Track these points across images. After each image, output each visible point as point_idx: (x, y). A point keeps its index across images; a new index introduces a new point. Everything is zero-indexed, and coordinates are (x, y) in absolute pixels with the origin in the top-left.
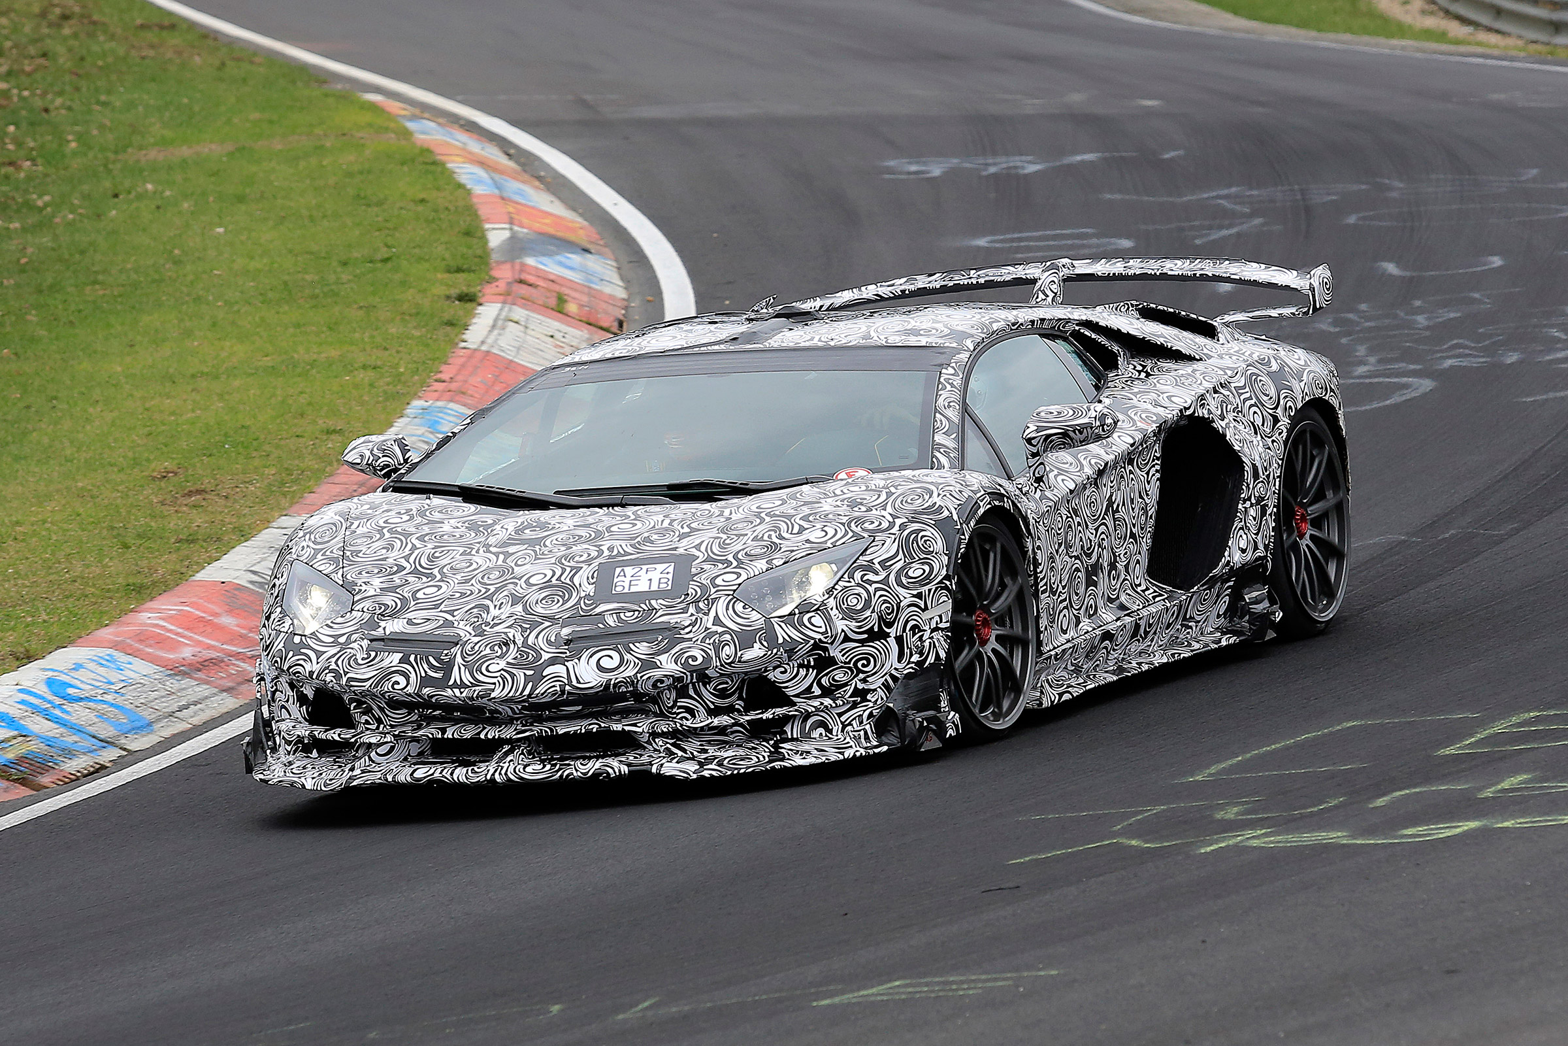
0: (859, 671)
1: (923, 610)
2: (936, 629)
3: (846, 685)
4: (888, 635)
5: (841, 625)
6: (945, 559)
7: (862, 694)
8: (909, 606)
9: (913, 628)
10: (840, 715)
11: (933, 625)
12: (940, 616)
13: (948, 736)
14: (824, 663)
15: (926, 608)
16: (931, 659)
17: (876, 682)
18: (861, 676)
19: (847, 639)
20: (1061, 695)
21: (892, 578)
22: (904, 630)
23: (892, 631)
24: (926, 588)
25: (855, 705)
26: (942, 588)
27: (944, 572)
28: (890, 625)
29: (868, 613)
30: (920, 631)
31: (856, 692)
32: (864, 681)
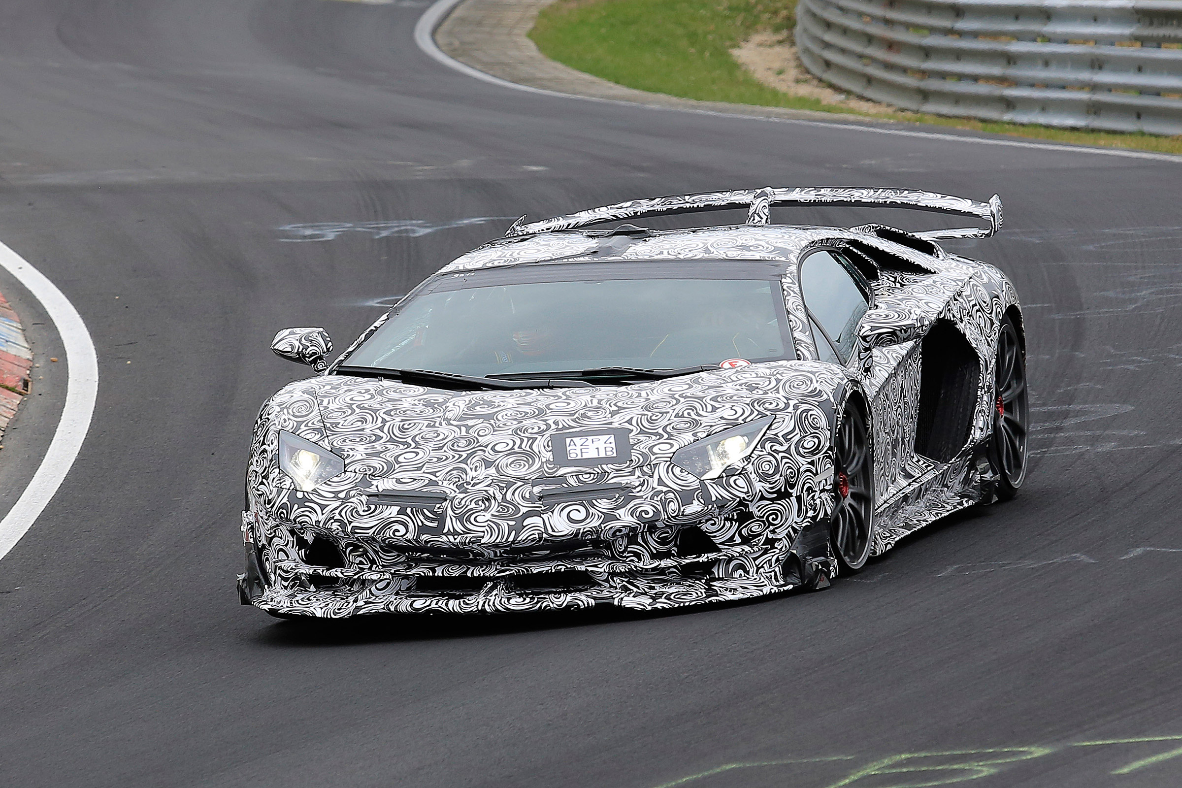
0: (770, 524)
1: (815, 475)
2: (824, 490)
3: (760, 535)
4: (791, 495)
5: (759, 486)
6: (828, 434)
7: (771, 542)
8: (805, 471)
9: (809, 488)
10: (755, 559)
11: (821, 488)
12: (826, 480)
13: (831, 576)
14: (744, 517)
15: (817, 474)
16: (821, 515)
17: (782, 533)
18: (772, 528)
19: (763, 498)
21: (793, 447)
22: (802, 492)
23: (794, 492)
24: (817, 457)
25: (766, 552)
26: (827, 457)
27: (828, 444)
28: (792, 487)
29: (777, 477)
30: (813, 491)
31: (768, 541)
32: (773, 532)
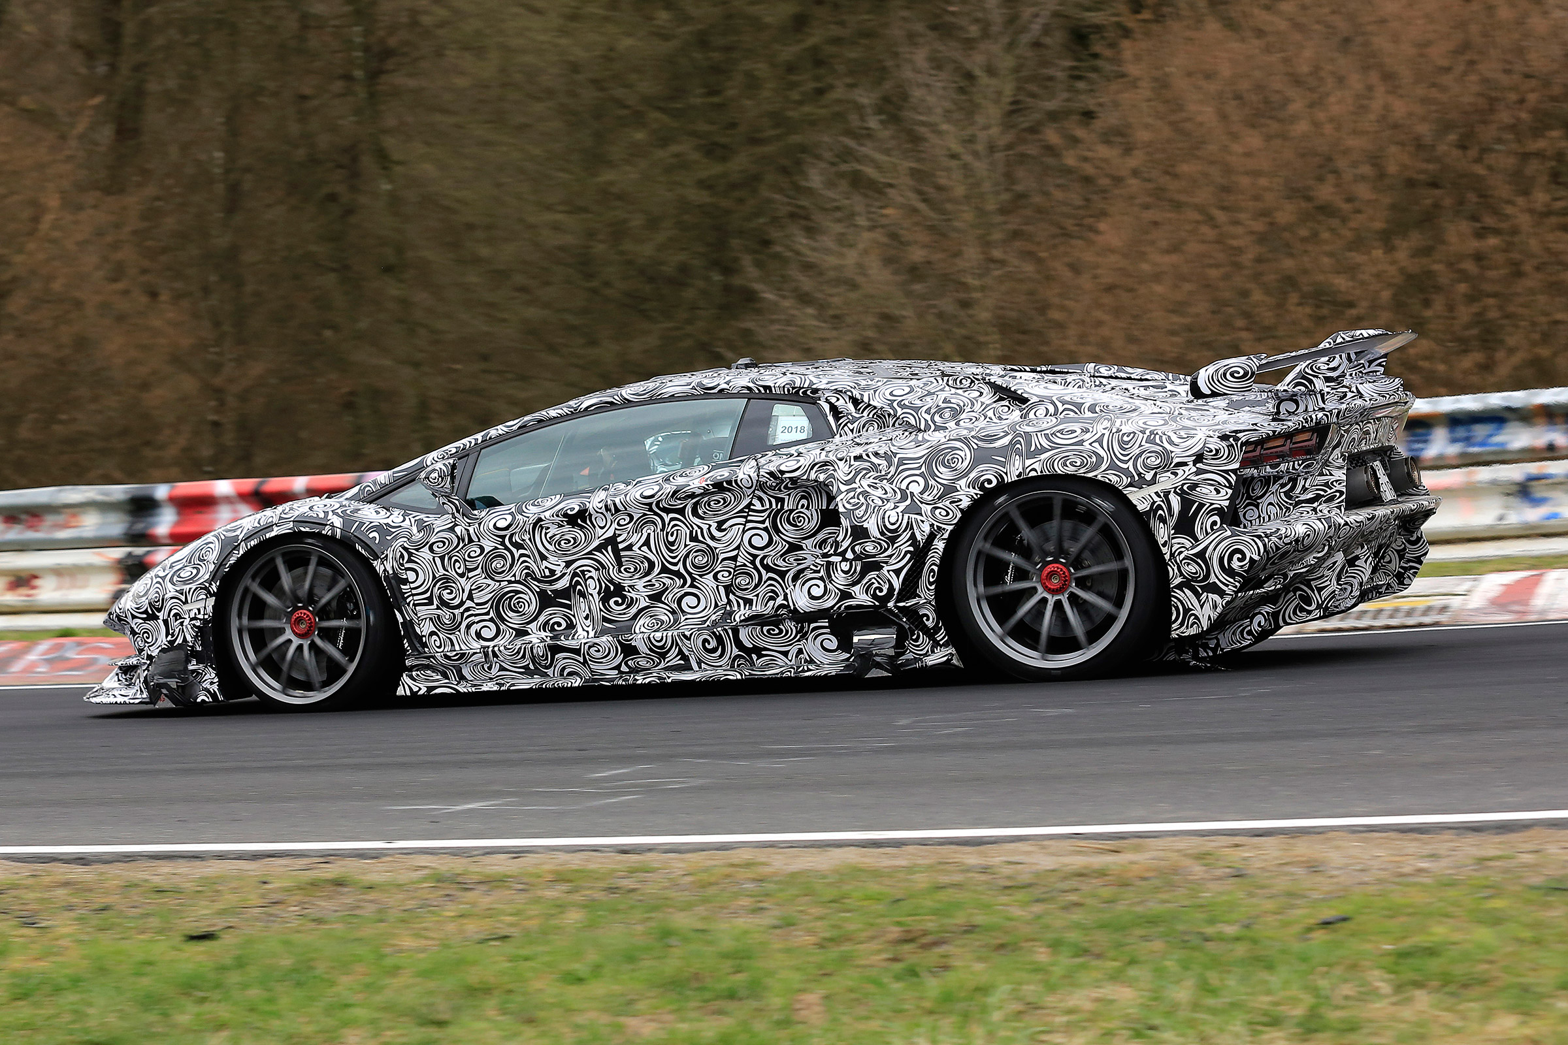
0: (146, 641)
1: (184, 603)
2: (195, 619)
3: (142, 650)
4: (157, 618)
6: (212, 567)
7: (151, 658)
8: (172, 598)
9: (176, 615)
11: (192, 615)
12: (199, 610)
13: (199, 700)
15: (186, 602)
16: (180, 641)
17: (154, 651)
18: (146, 645)
19: (134, 616)
20: (430, 689)
22: (169, 616)
23: (160, 615)
24: (188, 587)
26: (201, 588)
27: (207, 577)
28: (159, 610)
29: (144, 599)
30: (181, 618)
31: (148, 656)
32: (149, 649)
